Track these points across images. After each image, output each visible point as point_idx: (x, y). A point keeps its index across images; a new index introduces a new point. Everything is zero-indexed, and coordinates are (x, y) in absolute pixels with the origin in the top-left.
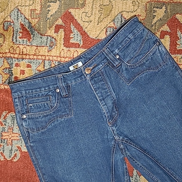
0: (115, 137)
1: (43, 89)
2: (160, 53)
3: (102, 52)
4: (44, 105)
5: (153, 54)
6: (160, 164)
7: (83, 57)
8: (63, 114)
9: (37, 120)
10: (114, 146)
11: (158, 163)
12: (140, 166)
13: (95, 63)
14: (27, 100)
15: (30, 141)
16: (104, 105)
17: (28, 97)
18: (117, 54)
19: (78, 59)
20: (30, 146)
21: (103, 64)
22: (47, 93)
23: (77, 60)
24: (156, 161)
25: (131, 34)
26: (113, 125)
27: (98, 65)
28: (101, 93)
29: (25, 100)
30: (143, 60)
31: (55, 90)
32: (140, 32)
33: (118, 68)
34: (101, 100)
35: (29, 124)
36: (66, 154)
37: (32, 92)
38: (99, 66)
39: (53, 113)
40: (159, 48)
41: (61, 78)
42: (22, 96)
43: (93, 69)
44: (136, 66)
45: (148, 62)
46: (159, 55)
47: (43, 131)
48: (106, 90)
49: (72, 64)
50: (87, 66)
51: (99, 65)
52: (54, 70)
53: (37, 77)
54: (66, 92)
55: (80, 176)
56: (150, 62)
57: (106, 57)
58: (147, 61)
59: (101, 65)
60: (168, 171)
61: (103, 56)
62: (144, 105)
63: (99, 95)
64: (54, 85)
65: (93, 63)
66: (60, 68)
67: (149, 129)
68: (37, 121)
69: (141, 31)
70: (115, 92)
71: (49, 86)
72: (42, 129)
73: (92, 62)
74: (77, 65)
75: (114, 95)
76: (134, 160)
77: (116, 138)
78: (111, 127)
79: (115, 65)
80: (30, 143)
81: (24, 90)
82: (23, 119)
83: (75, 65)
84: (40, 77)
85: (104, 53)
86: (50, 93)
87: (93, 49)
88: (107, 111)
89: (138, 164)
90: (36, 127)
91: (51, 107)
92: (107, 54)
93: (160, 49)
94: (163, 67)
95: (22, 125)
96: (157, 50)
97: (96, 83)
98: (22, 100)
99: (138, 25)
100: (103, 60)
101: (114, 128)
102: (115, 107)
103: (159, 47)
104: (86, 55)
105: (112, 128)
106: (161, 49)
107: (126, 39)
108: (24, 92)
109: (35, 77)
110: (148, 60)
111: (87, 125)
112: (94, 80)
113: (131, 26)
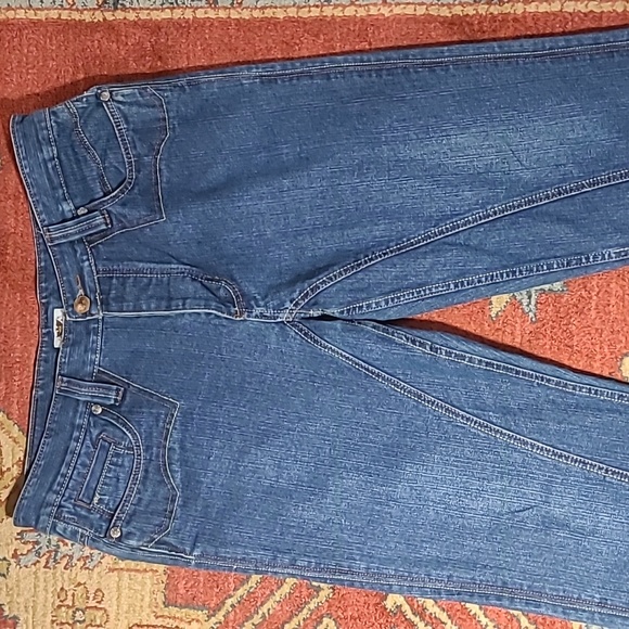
0: (279, 320)
1: (73, 444)
2: (131, 104)
3: (54, 246)
4: (115, 464)
5: (127, 122)
6: (412, 244)
7: (45, 298)
8: (161, 424)
9: (144, 502)
10: (301, 330)
11: (405, 247)
12: (383, 303)
13: (74, 277)
14: (79, 503)
15: (184, 552)
16: (184, 305)
17: (70, 494)
18: (77, 208)
19: (46, 313)
20: (198, 557)
21: (85, 258)
22: (91, 439)
23: (47, 318)
24: (399, 249)
25: (44, 148)
26: (249, 308)
27: (81, 270)
28: (151, 297)
29: (74, 505)
31: (91, 414)
32: (53, 125)
34: (168, 308)
35: (140, 530)
36: (271, 474)
37: (64, 476)
38: (86, 269)
39: (146, 451)
40: (118, 102)
41: (68, 382)
42: (60, 506)
43: (85, 290)
45: (138, 145)
46: (134, 109)
47: (178, 501)
48: (154, 281)
49: (50, 335)
50: (70, 302)
51: (82, 268)
52: (42, 389)
53: (36, 442)
54: (110, 389)
55: (345, 467)
56: (140, 139)
57: (71, 242)
58: (135, 147)
59: (87, 263)
60: (441, 232)
61: (64, 248)
62: (240, 204)
63: (153, 306)
64: (77, 411)
65: (69, 281)
66: (45, 373)
67: (308, 222)
68: (147, 506)
70: (170, 263)
71: (73, 425)
72: (173, 501)
73: (66, 285)
74: (59, 324)
75: (176, 266)
76: (361, 308)
77: (284, 317)
78: (248, 316)
79: (104, 227)
80: (190, 554)
81: (47, 493)
82: (119, 539)
83: (55, 327)
84: (40, 436)
85: (57, 242)
86: (95, 432)
87: (43, 264)
88: (203, 303)
89: (376, 303)
90: (159, 514)
91: (128, 449)
92: (64, 237)
93: (121, 99)
94: (171, 114)
95: (133, 549)
96: (119, 108)
97: (121, 299)
98: (69, 512)
100: (76, 251)
101: (257, 311)
102: (208, 280)
103: (116, 98)
104: (47, 289)
105: (254, 314)
106: (123, 96)
107: (50, 166)
108: (52, 497)
109: (35, 448)
110: (134, 142)
111: (222, 378)
112: (113, 299)
113: (25, 136)
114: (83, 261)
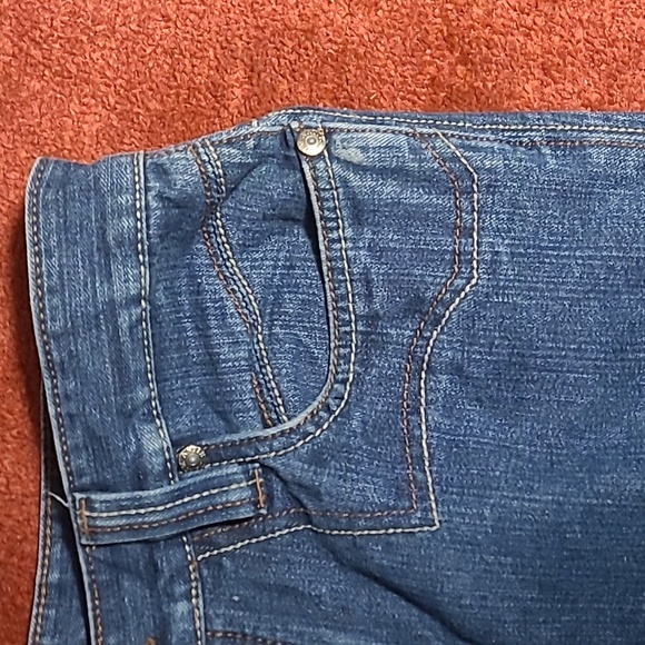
2: (383, 173)
5: (357, 225)
25: (117, 268)
30: (346, 310)
32: (154, 204)
33: (278, 504)
40: (348, 164)
44: (344, 382)
51: (166, 621)
58: (369, 297)
69: (147, 189)
93: (356, 156)
96: (345, 182)
99: (97, 179)
103: (343, 154)
106: (364, 149)
107: (123, 324)
110: (368, 282)
114: (172, 599)
